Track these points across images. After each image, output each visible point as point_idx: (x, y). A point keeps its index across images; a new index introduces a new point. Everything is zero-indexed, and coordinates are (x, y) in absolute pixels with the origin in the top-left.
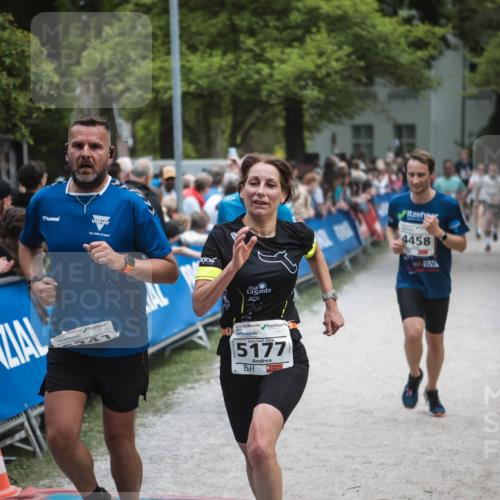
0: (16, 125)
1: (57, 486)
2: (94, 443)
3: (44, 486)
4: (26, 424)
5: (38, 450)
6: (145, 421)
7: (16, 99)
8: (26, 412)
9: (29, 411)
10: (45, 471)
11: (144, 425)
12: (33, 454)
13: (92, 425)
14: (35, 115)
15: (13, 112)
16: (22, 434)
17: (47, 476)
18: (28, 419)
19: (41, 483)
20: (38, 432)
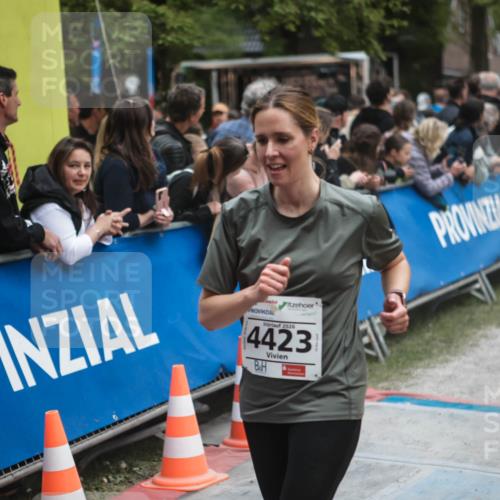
0: (369, 43)
1: (395, 389)
2: (435, 351)
3: (383, 388)
4: (370, 331)
5: (380, 355)
6: (488, 332)
7: (368, 17)
8: (369, 319)
9: (373, 318)
10: (386, 375)
11: (486, 337)
12: (376, 359)
13: (436, 335)
14: (388, 32)
15: (365, 30)
16: (366, 340)
17: (386, 379)
18: (372, 325)
19: (380, 385)
20: (381, 339)
